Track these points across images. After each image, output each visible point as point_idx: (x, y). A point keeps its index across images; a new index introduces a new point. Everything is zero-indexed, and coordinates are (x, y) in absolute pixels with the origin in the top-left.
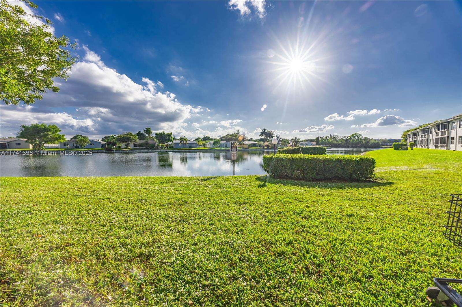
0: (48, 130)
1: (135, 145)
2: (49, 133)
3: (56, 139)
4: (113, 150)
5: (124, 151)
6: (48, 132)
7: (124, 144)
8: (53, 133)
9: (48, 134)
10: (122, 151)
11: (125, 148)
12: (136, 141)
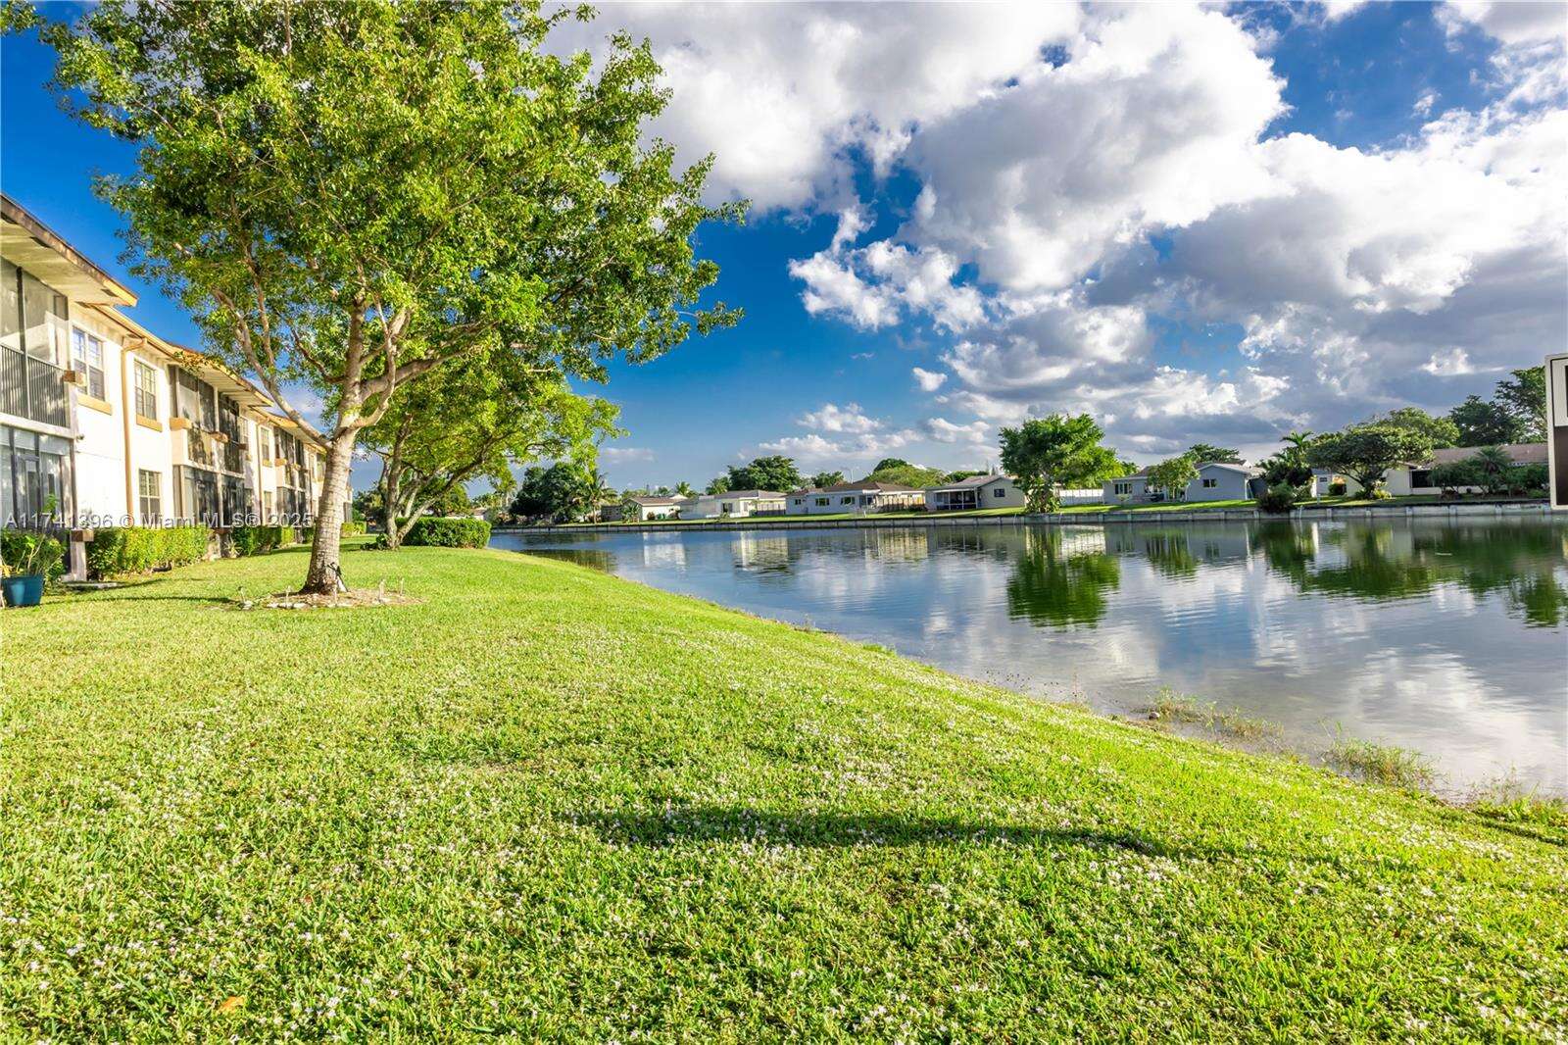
0: (1062, 436)
1: (1419, 479)
2: (1067, 447)
3: (1089, 469)
4: (1295, 508)
5: (1351, 513)
6: (1064, 446)
7: (1353, 473)
8: (1079, 447)
9: (1062, 455)
10: (1341, 513)
11: (1358, 497)
12: (1418, 452)
